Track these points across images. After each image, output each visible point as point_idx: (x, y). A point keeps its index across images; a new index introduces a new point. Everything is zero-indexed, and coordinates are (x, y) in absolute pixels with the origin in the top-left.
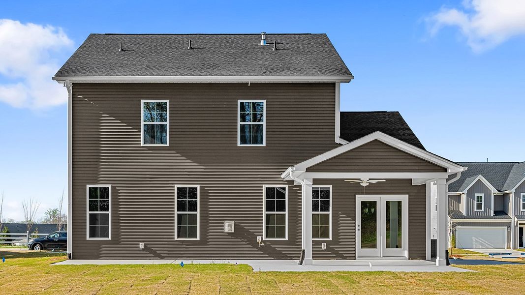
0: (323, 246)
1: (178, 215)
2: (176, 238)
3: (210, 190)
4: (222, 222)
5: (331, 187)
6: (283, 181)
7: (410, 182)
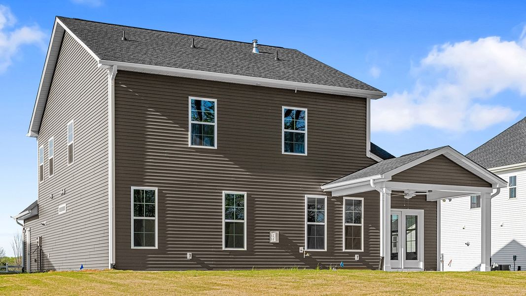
0: (357, 258)
1: (226, 223)
2: (224, 248)
3: (257, 198)
4: (268, 231)
5: (362, 199)
6: (322, 192)
7: (425, 198)
